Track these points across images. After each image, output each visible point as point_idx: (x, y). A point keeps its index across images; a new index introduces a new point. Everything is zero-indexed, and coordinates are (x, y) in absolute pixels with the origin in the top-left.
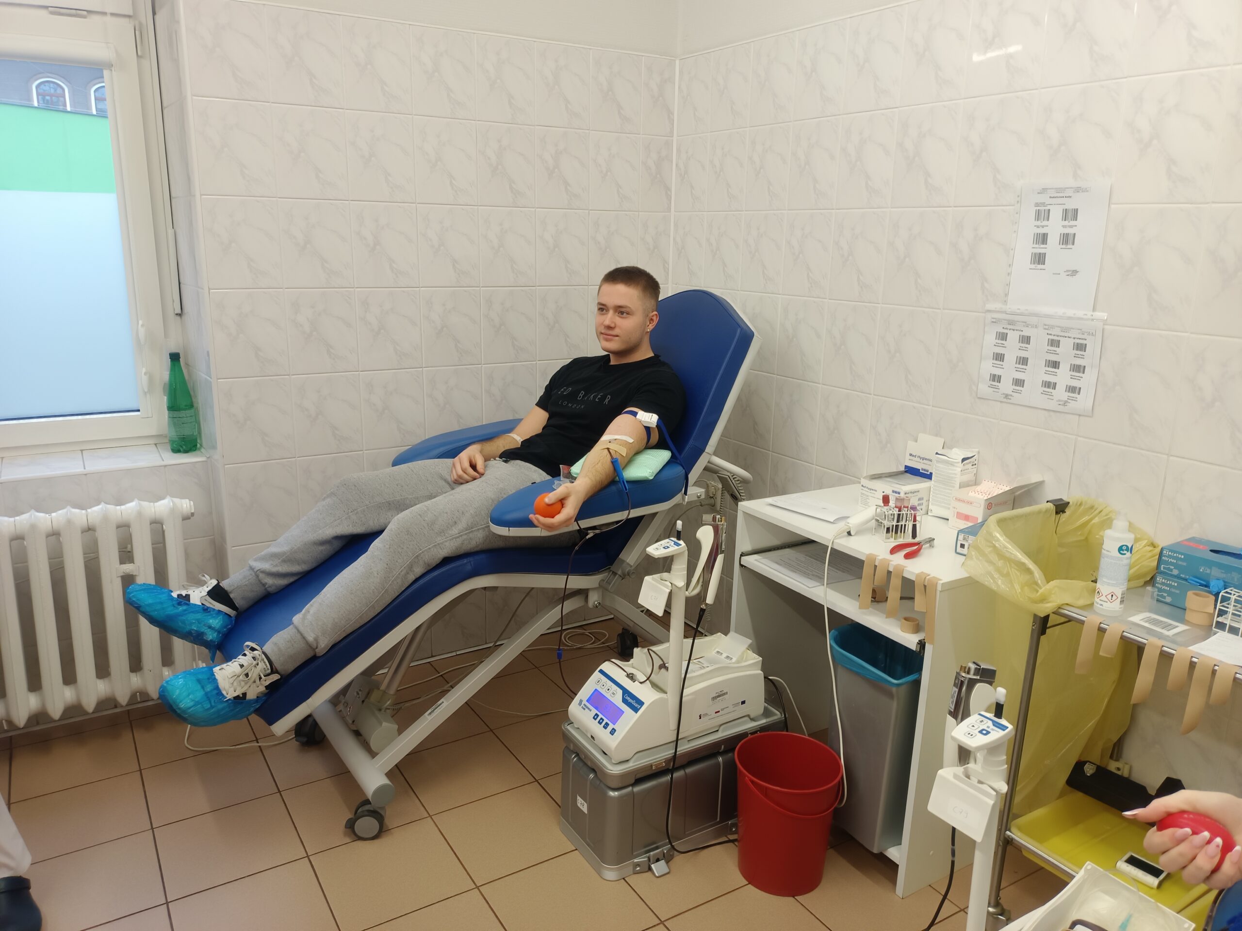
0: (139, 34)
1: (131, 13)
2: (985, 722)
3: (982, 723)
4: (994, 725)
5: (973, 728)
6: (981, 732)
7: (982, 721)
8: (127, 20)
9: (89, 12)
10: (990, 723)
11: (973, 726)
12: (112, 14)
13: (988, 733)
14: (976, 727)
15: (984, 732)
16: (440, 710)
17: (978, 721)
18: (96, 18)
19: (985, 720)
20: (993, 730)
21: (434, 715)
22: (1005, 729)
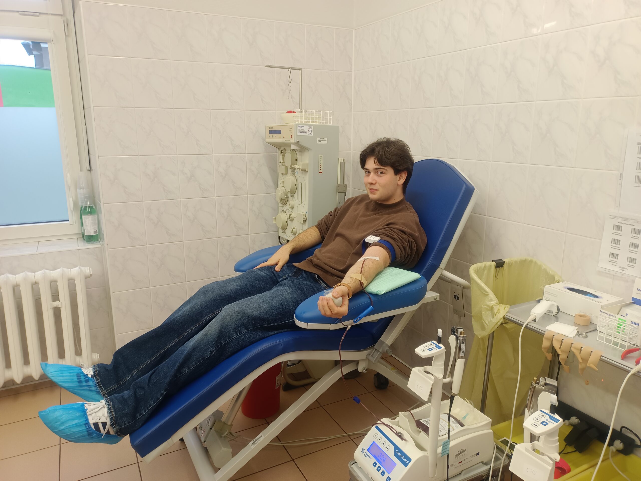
0: (66, 24)
1: (62, 14)
2: (545, 416)
3: (543, 417)
4: (550, 419)
5: (537, 420)
6: (542, 423)
7: (542, 416)
8: (60, 17)
9: (40, 13)
10: (548, 417)
11: (537, 419)
12: (52, 14)
13: (547, 424)
14: (539, 419)
15: (544, 424)
16: (259, 442)
17: (540, 416)
18: (44, 16)
19: (545, 415)
20: (550, 422)
21: (255, 445)
22: (557, 421)
